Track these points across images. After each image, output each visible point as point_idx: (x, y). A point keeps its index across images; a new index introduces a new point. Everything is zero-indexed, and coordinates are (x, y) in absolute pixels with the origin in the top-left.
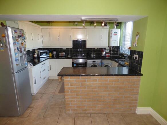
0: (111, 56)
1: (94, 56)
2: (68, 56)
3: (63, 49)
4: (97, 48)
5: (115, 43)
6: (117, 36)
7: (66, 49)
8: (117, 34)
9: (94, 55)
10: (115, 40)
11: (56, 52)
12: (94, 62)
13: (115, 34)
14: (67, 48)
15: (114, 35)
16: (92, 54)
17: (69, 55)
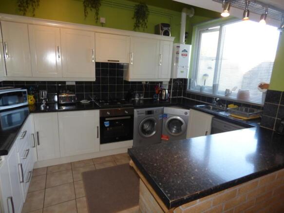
0: (171, 97)
1: (140, 100)
2: (83, 102)
3: (67, 84)
4: (147, 82)
5: (182, 72)
6: (186, 57)
7: (74, 84)
8: (187, 55)
9: (142, 98)
10: (183, 67)
11: (46, 92)
12: (150, 113)
13: (184, 55)
14: (77, 82)
15: (182, 55)
16: (137, 95)
17: (83, 99)
